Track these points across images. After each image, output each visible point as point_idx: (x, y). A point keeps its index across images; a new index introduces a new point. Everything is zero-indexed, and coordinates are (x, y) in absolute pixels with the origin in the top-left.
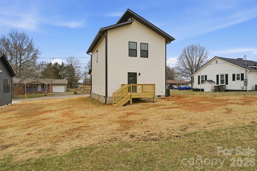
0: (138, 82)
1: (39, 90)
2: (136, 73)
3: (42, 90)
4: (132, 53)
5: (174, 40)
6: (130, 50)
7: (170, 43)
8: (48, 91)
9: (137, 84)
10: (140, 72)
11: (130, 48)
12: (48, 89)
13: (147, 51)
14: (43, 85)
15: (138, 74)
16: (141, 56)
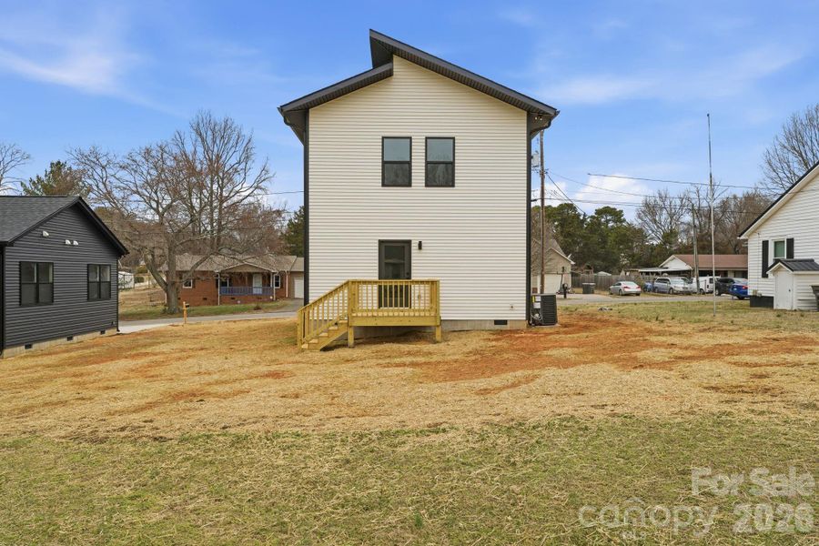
0: (418, 273)
1: (255, 291)
2: (409, 242)
3: (263, 290)
4: (396, 174)
5: (556, 113)
6: (386, 165)
7: (549, 124)
8: (280, 296)
9: (413, 278)
10: (420, 239)
11: (385, 160)
12: (282, 287)
13: (453, 163)
14: (266, 277)
15: (417, 245)
16: (426, 183)
